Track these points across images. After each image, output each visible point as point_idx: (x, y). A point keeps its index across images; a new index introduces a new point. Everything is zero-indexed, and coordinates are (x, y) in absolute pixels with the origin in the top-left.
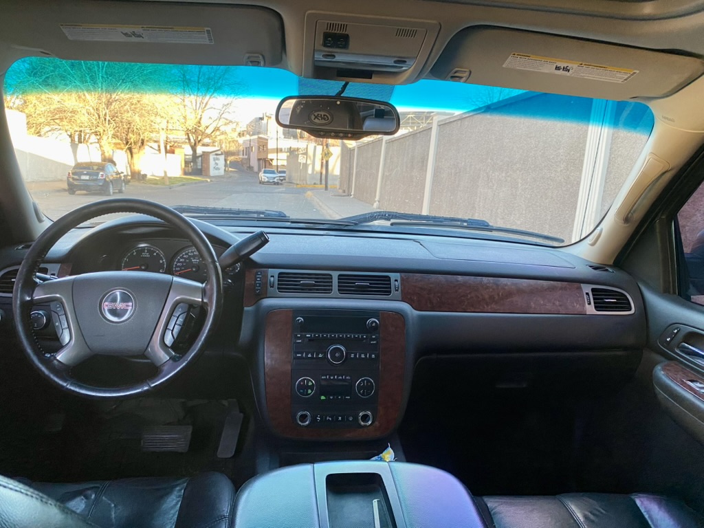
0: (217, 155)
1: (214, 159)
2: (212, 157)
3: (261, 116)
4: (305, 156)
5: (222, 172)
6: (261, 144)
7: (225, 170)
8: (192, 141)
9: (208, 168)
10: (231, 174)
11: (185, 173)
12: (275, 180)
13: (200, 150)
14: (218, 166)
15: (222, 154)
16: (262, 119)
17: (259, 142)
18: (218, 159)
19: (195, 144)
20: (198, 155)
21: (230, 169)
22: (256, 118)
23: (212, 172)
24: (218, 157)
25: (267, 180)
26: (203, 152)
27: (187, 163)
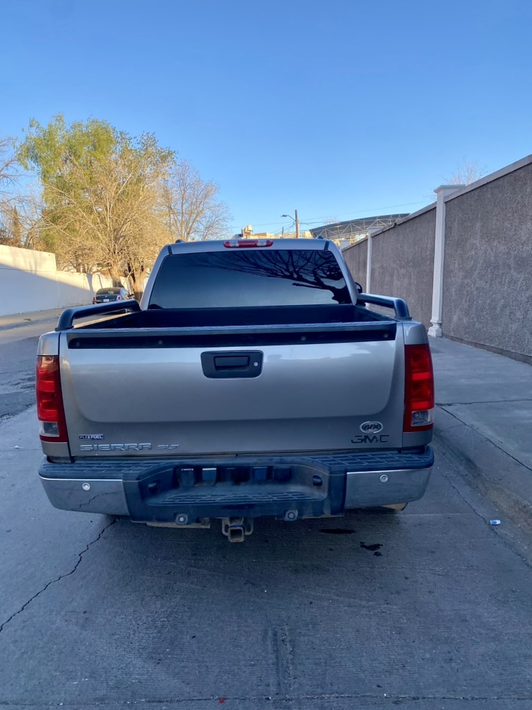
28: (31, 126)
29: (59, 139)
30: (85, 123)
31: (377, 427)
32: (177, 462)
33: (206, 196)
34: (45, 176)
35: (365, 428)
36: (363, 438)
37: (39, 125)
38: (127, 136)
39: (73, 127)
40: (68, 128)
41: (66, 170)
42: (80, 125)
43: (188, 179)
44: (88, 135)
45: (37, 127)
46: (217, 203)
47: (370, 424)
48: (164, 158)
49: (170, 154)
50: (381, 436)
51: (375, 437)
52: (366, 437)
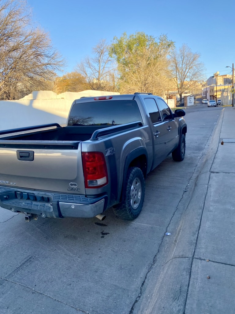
0: (190, 97)
1: (189, 99)
2: (188, 98)
3: (213, 76)
4: (227, 93)
5: (193, 104)
6: (211, 89)
7: (194, 103)
8: (180, 92)
9: (186, 103)
10: (198, 104)
11: (177, 106)
12: (215, 105)
13: (183, 95)
14: (191, 102)
15: (193, 96)
16: (213, 77)
17: (210, 88)
18: (191, 98)
19: (181, 93)
20: (182, 98)
21: (197, 102)
22: (211, 77)
23: (189, 104)
24: (191, 97)
25: (211, 105)
26: (184, 96)
27: (178, 102)
28: (114, 39)
29: (124, 43)
30: (134, 35)
31: (75, 185)
32: (16, 189)
33: (194, 60)
34: (118, 60)
35: (72, 185)
36: (71, 189)
37: (117, 38)
38: (153, 37)
39: (130, 37)
40: (128, 37)
41: (127, 56)
42: (132, 36)
43: (186, 53)
44: (135, 39)
45: (116, 39)
46: (199, 63)
47: (73, 184)
48: (169, 46)
49: (172, 43)
50: (77, 189)
51: (75, 189)
52: (72, 189)
